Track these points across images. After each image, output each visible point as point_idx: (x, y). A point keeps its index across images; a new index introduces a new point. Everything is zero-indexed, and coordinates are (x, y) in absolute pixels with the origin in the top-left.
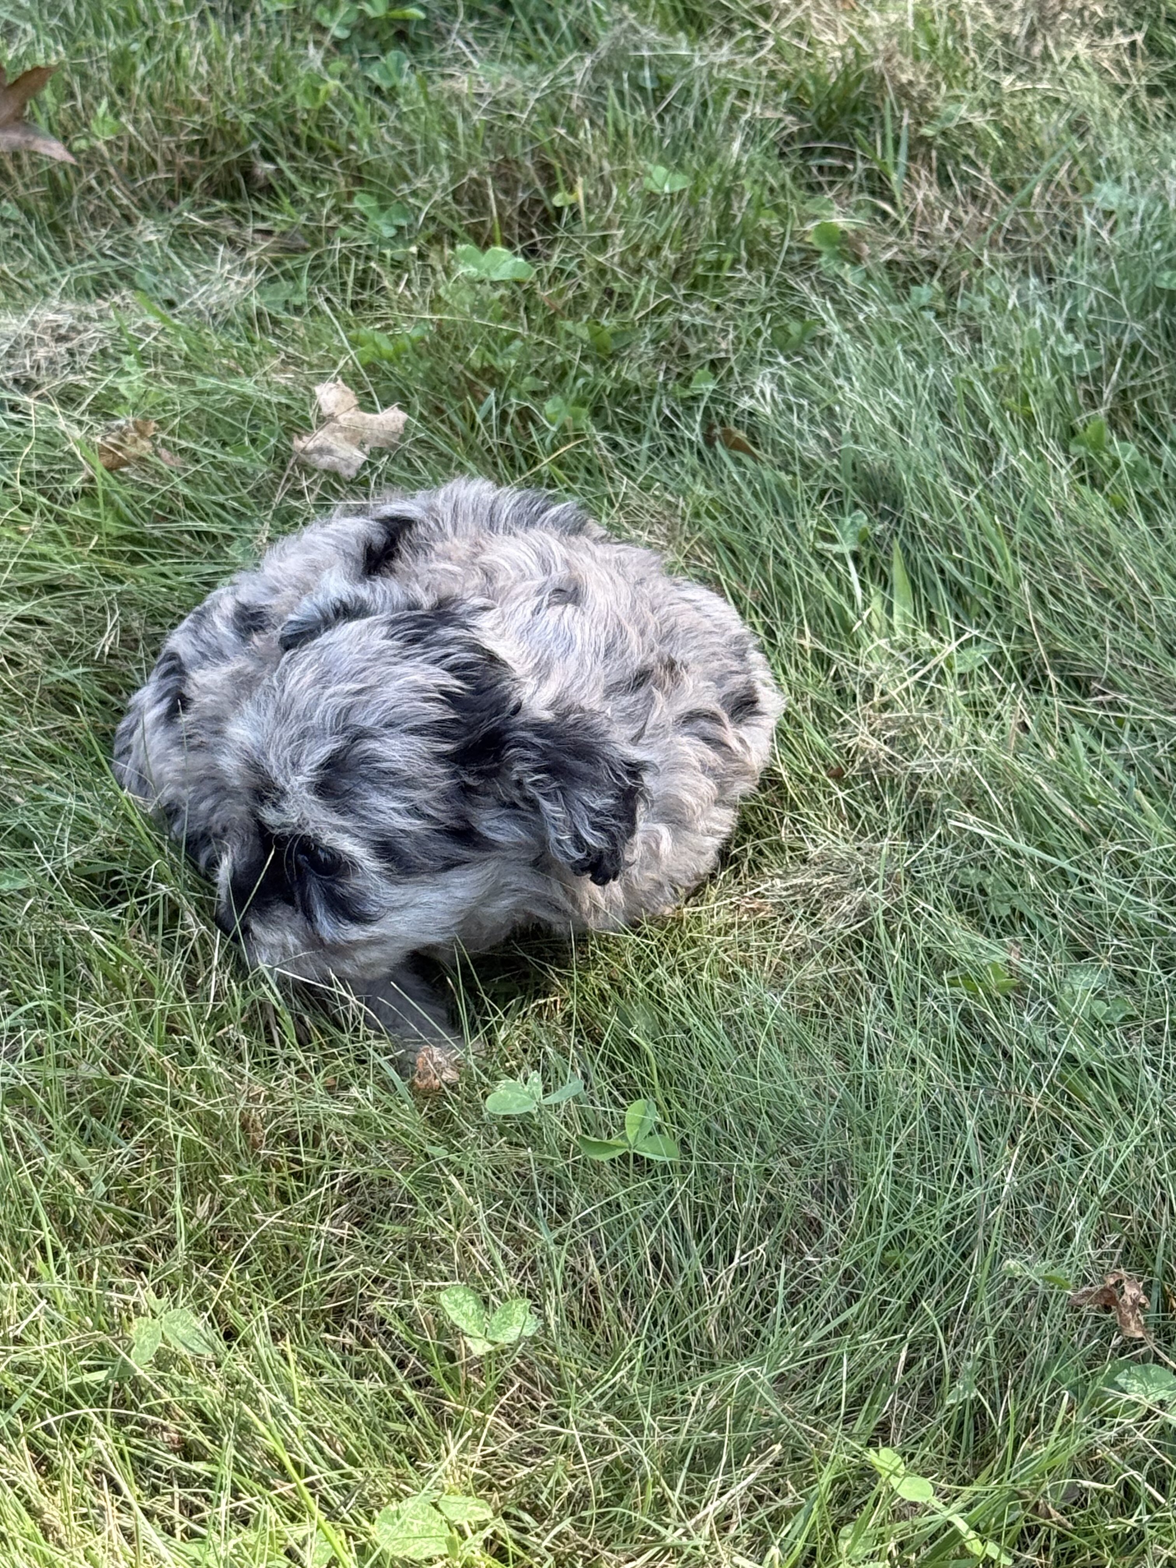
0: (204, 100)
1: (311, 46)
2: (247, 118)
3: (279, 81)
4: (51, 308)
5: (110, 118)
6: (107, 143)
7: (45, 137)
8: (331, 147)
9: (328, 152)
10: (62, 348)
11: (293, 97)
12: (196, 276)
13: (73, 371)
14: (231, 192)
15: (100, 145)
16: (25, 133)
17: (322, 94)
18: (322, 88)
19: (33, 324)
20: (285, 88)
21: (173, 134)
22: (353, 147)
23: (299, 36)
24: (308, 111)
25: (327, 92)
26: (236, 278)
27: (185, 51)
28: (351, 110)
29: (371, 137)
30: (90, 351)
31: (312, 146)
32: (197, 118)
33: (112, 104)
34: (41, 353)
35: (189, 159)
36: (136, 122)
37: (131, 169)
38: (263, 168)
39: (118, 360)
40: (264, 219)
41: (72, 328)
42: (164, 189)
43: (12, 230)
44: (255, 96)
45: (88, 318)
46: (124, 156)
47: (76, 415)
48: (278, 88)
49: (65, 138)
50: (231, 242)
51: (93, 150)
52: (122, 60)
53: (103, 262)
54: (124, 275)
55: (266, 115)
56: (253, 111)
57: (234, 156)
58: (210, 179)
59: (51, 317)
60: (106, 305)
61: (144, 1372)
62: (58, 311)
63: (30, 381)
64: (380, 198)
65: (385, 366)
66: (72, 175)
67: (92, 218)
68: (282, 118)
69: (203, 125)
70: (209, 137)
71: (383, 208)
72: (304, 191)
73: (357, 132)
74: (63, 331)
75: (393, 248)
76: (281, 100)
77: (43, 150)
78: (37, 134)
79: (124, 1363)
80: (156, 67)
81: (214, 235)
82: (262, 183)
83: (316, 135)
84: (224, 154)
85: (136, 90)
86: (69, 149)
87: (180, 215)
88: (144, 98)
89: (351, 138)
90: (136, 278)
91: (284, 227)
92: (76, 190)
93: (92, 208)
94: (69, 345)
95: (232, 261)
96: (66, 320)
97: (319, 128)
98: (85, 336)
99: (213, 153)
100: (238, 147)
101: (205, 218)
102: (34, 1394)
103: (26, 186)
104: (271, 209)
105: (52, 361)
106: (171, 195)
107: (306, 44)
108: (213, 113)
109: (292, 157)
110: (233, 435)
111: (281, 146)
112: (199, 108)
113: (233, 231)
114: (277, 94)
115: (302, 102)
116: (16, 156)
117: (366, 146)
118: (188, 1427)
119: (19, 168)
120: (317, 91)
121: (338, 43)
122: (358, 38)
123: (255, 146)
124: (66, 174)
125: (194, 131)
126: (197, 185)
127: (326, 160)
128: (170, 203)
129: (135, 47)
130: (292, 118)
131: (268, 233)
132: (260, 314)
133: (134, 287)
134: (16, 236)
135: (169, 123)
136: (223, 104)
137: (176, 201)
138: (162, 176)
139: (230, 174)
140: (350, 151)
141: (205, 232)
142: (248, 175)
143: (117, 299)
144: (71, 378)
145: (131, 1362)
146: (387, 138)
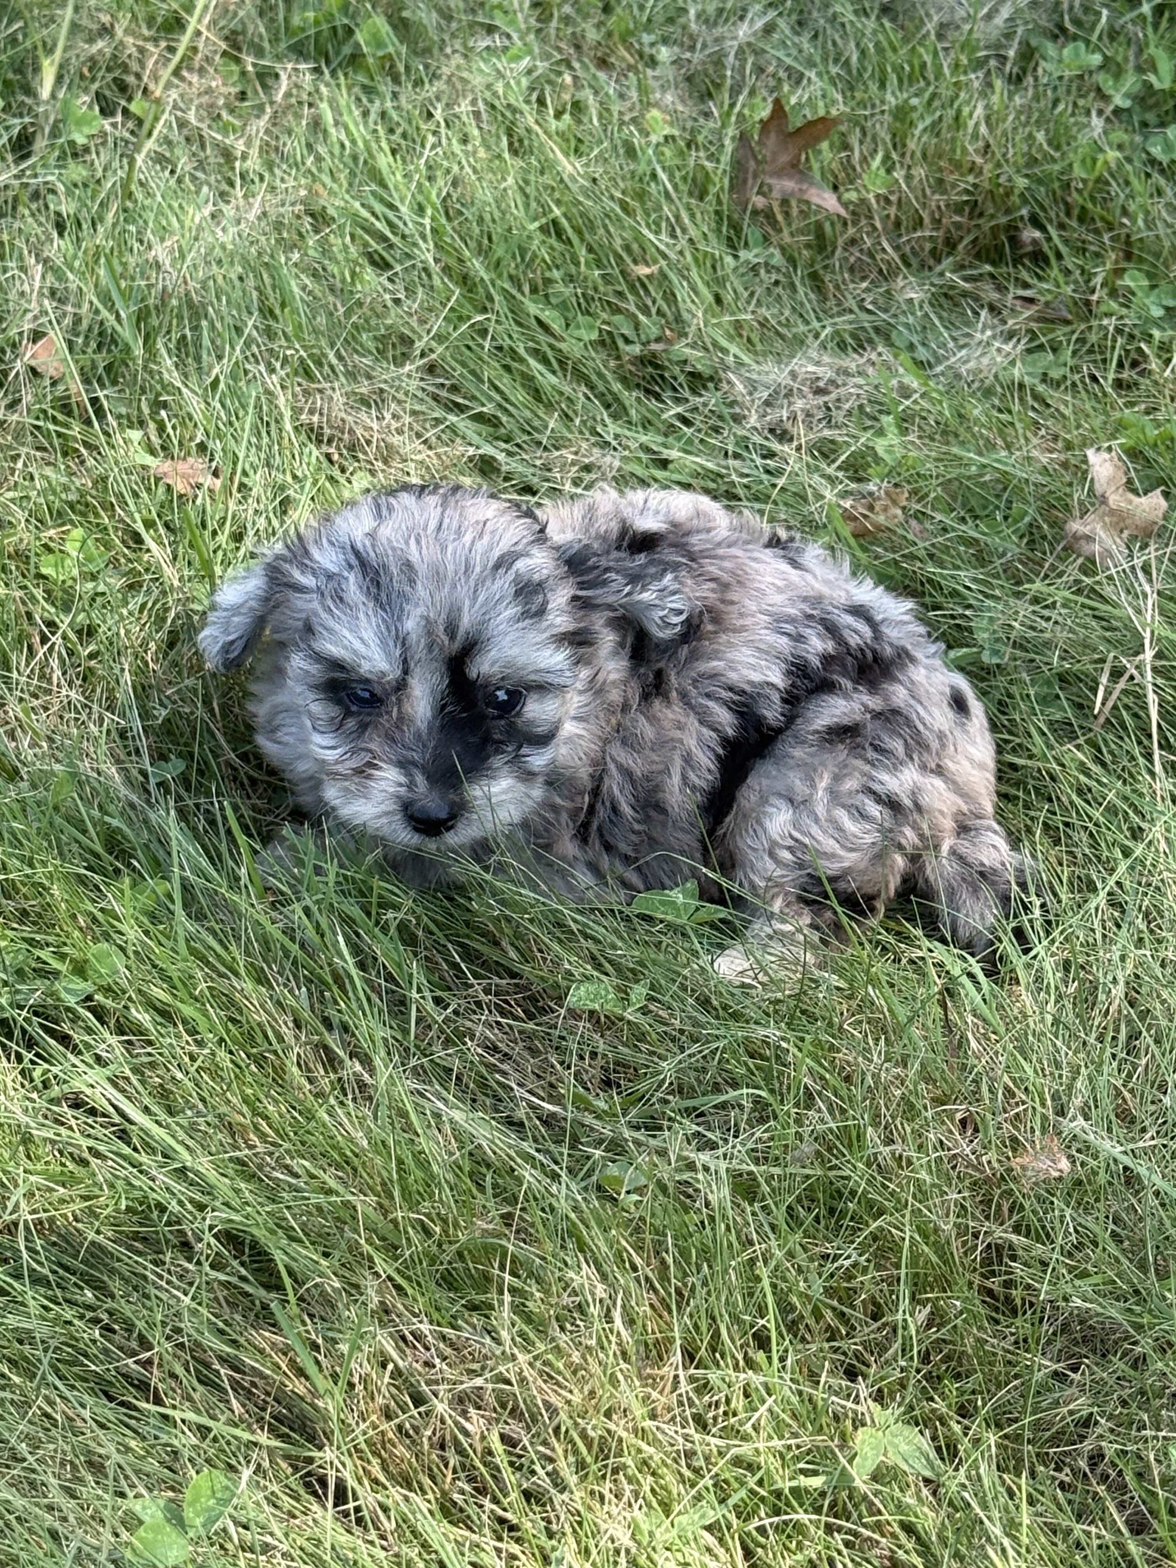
0: (979, 160)
1: (1094, 113)
2: (1021, 182)
3: (1057, 148)
4: (810, 359)
5: (882, 172)
6: (878, 196)
7: (820, 188)
8: (1103, 219)
9: (1099, 224)
10: (821, 400)
11: (1070, 165)
12: (954, 339)
13: (829, 425)
14: (993, 255)
15: (871, 197)
16: (801, 181)
17: (1099, 164)
18: (1101, 157)
19: (793, 375)
20: (1063, 154)
21: (944, 192)
22: (1125, 221)
23: (1081, 102)
24: (1084, 181)
25: (1106, 162)
26: (997, 344)
27: (966, 111)
28: (1127, 183)
29: (1147, 213)
30: (847, 406)
31: (1084, 217)
32: (971, 179)
33: (887, 157)
34: (799, 404)
35: (957, 218)
36: (908, 178)
37: (898, 224)
38: (1030, 234)
39: (876, 419)
40: (1026, 286)
41: (832, 382)
42: (928, 246)
43: (774, 277)
44: (1033, 161)
45: (846, 373)
46: (893, 211)
47: (830, 470)
48: (1057, 155)
49: (835, 188)
50: (992, 308)
51: (863, 201)
52: (902, 114)
53: (864, 316)
54: (884, 333)
55: (1039, 181)
56: (1027, 176)
57: (1003, 220)
58: (974, 241)
59: (812, 368)
60: (862, 361)
61: (861, 1484)
62: (818, 363)
63: (785, 432)
64: (1150, 276)
65: (1150, 454)
66: (839, 227)
67: (852, 270)
68: (1056, 185)
69: (975, 186)
70: (980, 199)
71: (1153, 287)
72: (1070, 262)
73: (1132, 207)
74: (821, 384)
75: (1163, 329)
76: (1057, 167)
77: (815, 200)
78: (812, 184)
79: (844, 1472)
80: (934, 124)
81: (977, 299)
82: (1030, 249)
83: (1090, 206)
84: (992, 216)
85: (912, 145)
86: (839, 199)
87: (942, 274)
88: (918, 154)
89: (1125, 212)
90: (894, 335)
91: (1049, 297)
92: (840, 242)
93: (852, 260)
94: (826, 398)
95: (993, 327)
96: (825, 373)
97: (1093, 199)
98: (842, 391)
99: (981, 215)
100: (1008, 211)
101: (966, 279)
102: (751, 1491)
103: (792, 235)
104: (1040, 278)
105: (808, 415)
106: (933, 252)
107: (1088, 113)
108: (987, 174)
109: (1062, 226)
110: (985, 508)
111: (1053, 215)
112: (973, 169)
113: (995, 296)
114: (1054, 160)
115: (1078, 172)
116: (785, 202)
117: (1140, 223)
118: (900, 1547)
119: (787, 214)
120: (1094, 161)
121: (1117, 111)
122: (1137, 108)
123: (1024, 212)
124: (833, 224)
125: (967, 192)
126: (961, 247)
127: (1097, 232)
128: (931, 262)
129: (914, 101)
130: (1067, 186)
131: (1031, 301)
132: (1021, 386)
133: (890, 343)
134: (777, 283)
135: (940, 182)
136: (998, 165)
137: (939, 261)
138: (927, 233)
139: (995, 237)
140: (1123, 225)
141: (965, 294)
142: (1014, 241)
143: (874, 356)
144: (827, 433)
145: (854, 1473)
146: (1164, 214)
